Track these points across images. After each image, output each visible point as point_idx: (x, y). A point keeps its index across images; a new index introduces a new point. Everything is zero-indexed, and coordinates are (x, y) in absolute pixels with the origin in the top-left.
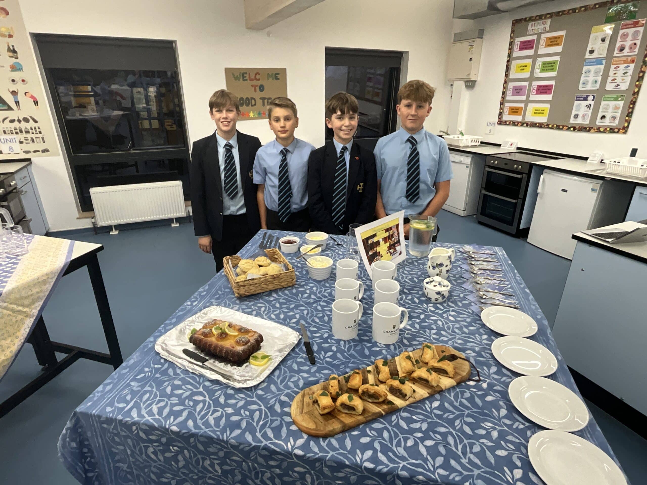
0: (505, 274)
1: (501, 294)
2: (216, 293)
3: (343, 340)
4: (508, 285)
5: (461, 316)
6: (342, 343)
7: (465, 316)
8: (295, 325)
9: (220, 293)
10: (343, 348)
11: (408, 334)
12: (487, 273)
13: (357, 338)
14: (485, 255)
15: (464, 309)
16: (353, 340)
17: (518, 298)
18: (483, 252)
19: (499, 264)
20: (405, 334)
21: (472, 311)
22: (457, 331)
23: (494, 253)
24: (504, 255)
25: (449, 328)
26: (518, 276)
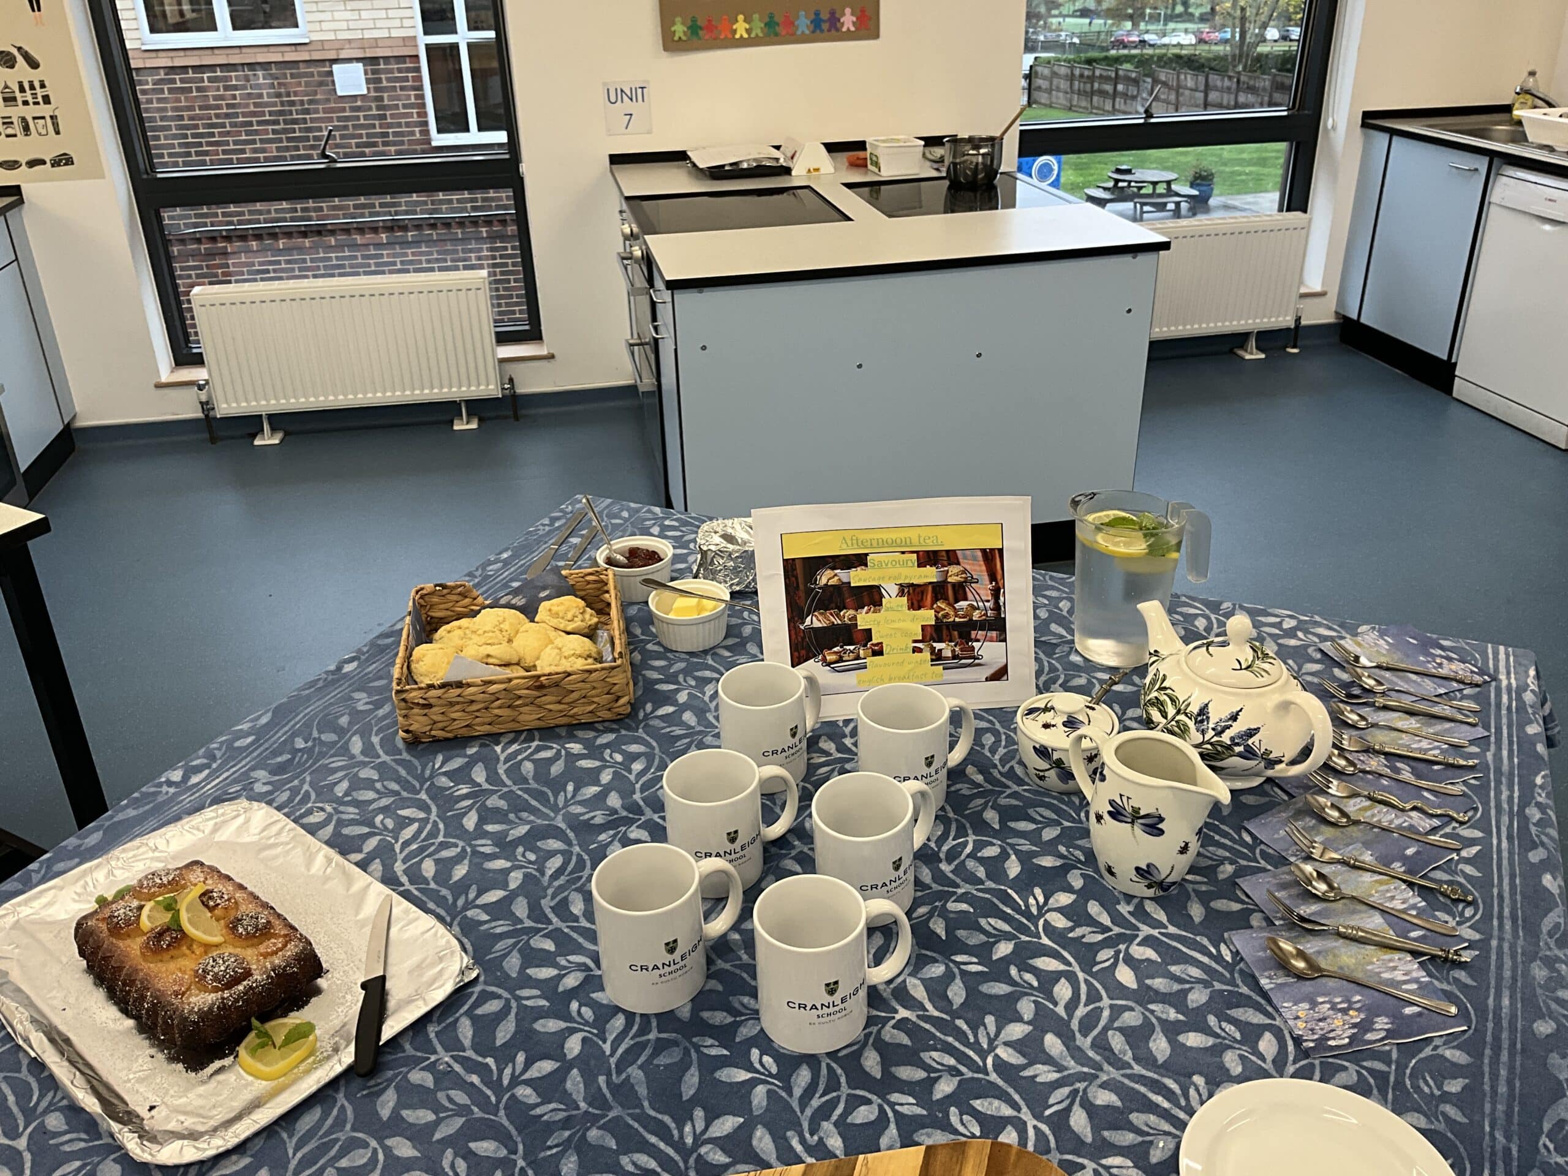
0: (1482, 790)
1: (1411, 885)
2: (287, 745)
3: (624, 1011)
4: (1472, 842)
5: (1174, 969)
6: (619, 1022)
7: (1195, 972)
8: (486, 917)
9: (300, 743)
10: (607, 1048)
11: (902, 1025)
12: (1398, 771)
13: (685, 1013)
14: (1428, 684)
15: (1205, 941)
16: (667, 1019)
17: (1487, 917)
18: (1431, 668)
19: (1480, 732)
20: (888, 1027)
21: (1236, 954)
22: (1117, 1041)
23: (1478, 679)
24: (1522, 688)
25: (1087, 1025)
26: (1539, 805)
